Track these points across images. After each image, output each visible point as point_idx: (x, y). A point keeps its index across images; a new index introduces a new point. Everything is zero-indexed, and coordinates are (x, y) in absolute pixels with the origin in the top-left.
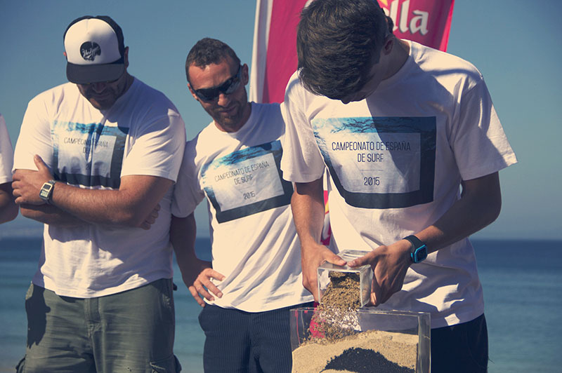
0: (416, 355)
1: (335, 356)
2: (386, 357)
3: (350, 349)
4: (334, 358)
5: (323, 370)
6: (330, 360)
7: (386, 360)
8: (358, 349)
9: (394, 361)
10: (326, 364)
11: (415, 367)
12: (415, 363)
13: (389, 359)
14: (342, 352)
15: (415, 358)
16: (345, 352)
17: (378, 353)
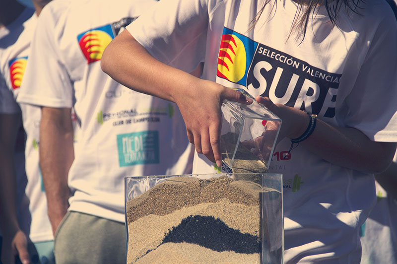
0: (259, 219)
1: (174, 228)
2: (227, 223)
3: (188, 217)
4: (172, 230)
5: (161, 244)
6: (168, 232)
7: (227, 227)
8: (197, 217)
9: (235, 228)
10: (163, 237)
11: (258, 234)
12: (258, 229)
13: (230, 226)
14: (180, 222)
15: (258, 222)
16: (183, 221)
17: (218, 220)
